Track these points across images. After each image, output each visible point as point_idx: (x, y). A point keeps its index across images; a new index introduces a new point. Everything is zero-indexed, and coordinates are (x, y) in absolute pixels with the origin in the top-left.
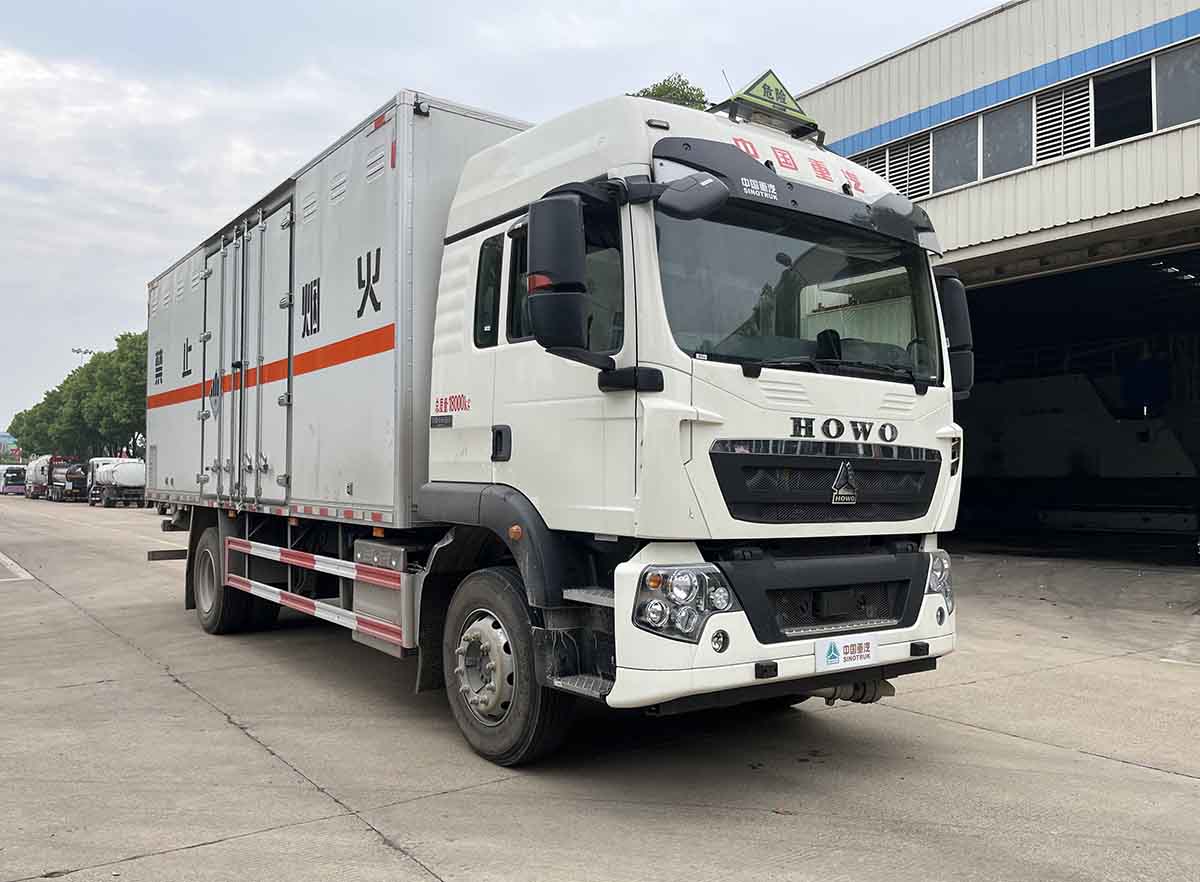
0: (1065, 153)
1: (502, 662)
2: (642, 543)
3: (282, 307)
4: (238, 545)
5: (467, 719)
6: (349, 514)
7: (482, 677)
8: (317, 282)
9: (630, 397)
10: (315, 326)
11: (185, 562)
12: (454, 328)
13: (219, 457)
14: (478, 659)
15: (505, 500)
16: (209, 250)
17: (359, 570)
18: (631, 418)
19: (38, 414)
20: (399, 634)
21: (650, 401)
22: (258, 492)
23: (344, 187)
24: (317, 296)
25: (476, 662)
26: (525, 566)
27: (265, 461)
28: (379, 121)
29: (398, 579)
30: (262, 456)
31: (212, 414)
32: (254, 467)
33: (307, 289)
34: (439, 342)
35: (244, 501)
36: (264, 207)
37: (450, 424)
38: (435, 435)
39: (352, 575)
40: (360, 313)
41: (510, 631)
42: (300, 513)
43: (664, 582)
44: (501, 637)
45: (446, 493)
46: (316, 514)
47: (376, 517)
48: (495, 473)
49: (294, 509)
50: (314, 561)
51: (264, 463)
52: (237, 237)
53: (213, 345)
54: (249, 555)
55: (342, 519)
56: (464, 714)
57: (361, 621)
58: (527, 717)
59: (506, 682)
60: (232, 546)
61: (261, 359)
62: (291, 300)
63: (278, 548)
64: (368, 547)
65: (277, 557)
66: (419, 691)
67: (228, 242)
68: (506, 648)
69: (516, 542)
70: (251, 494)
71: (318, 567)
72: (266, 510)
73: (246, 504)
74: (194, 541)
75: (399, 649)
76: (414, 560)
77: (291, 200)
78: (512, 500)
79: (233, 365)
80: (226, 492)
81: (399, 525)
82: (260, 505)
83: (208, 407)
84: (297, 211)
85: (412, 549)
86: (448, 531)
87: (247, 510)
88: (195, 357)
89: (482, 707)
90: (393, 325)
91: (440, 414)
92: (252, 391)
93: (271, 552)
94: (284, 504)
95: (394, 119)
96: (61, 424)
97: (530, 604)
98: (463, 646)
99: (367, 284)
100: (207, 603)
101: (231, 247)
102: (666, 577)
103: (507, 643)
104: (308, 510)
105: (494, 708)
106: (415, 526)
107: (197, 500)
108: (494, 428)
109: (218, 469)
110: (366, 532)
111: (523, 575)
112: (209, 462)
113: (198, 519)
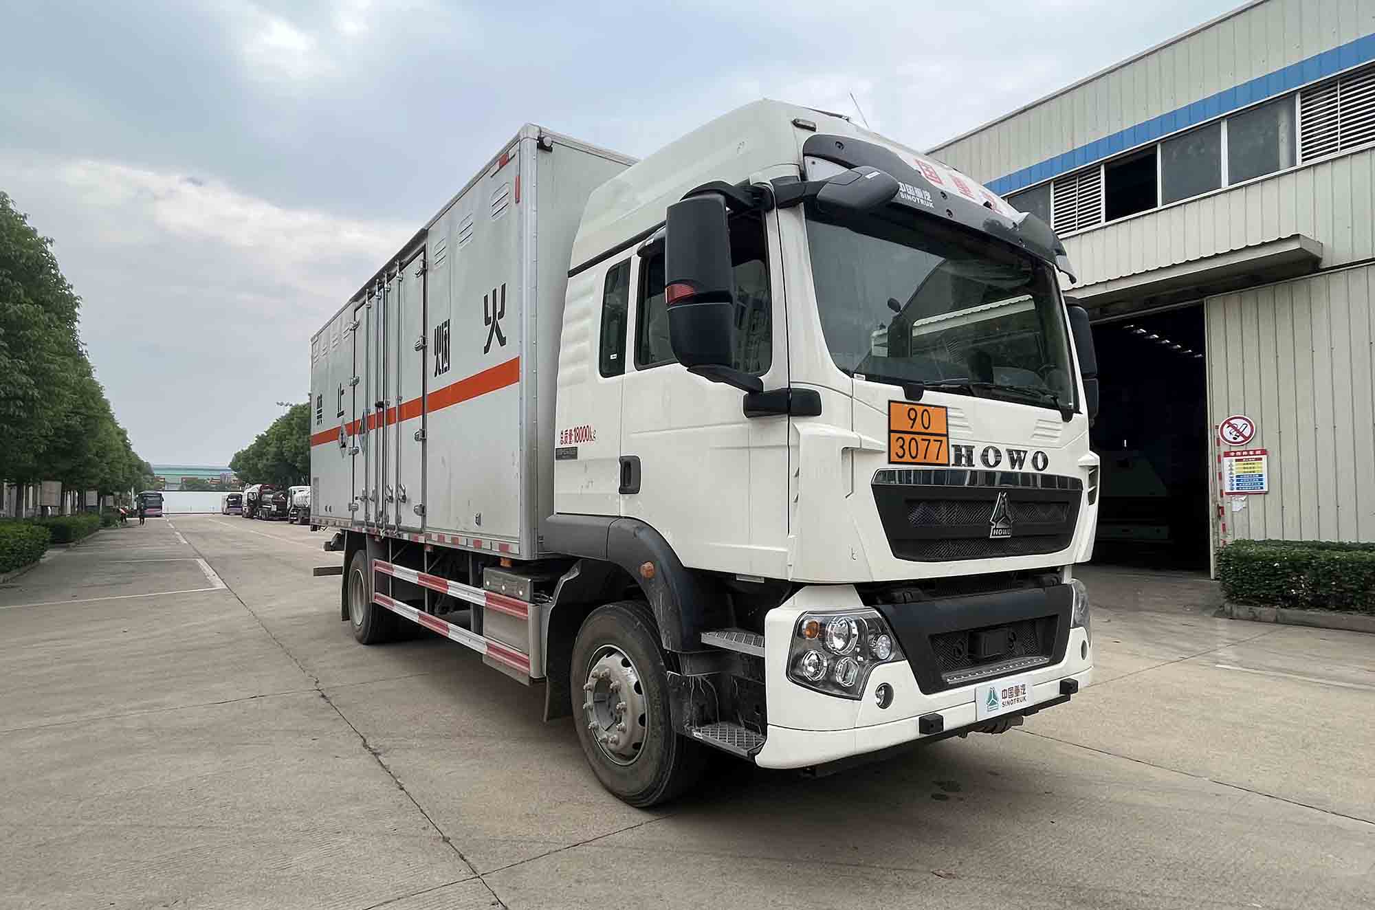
0: (1079, 228)
1: (633, 702)
2: (795, 587)
3: (417, 349)
4: (382, 566)
5: (597, 755)
6: (478, 543)
7: (612, 714)
8: (447, 324)
9: (782, 422)
10: (446, 365)
11: (341, 576)
12: (579, 358)
13: (366, 489)
14: (607, 696)
15: (635, 535)
16: (357, 304)
17: (489, 598)
18: (784, 446)
19: (251, 453)
20: (527, 664)
21: (806, 427)
22: (398, 520)
23: (470, 229)
24: (447, 337)
25: (605, 698)
26: (659, 606)
27: (404, 492)
28: (503, 160)
29: (525, 609)
30: (401, 487)
31: (360, 450)
32: (394, 496)
33: (439, 331)
34: (564, 373)
35: (387, 528)
36: (401, 259)
37: (574, 456)
38: (559, 466)
39: (482, 602)
40: (486, 350)
41: (641, 671)
42: (434, 540)
43: (820, 631)
44: (633, 677)
45: (571, 527)
46: (448, 543)
47: (504, 548)
48: (623, 506)
49: (429, 537)
50: (447, 587)
51: (403, 494)
52: (379, 290)
53: (361, 388)
54: (392, 577)
55: (471, 548)
56: (593, 749)
57: (490, 647)
58: (661, 763)
59: (637, 721)
60: (377, 567)
61: (399, 399)
62: (424, 343)
63: (416, 572)
64: (498, 576)
65: (415, 580)
66: (548, 719)
67: (372, 294)
68: (637, 686)
69: (649, 580)
70: (392, 522)
71: (451, 592)
72: (406, 537)
73: (388, 531)
74: (348, 559)
75: (528, 678)
76: (542, 589)
77: (424, 249)
78: (643, 535)
79: (376, 405)
80: (372, 520)
81: (525, 557)
82: (400, 532)
83: (358, 444)
84: (429, 258)
85: (538, 579)
86: (574, 563)
87: (389, 536)
88: (347, 399)
89: (612, 746)
90: (518, 359)
91: (564, 446)
92: (392, 428)
93: (409, 575)
94: (420, 532)
95: (517, 155)
96: (268, 460)
97: (665, 646)
98: (591, 682)
99: (493, 321)
100: (359, 617)
101: (374, 299)
102: (823, 625)
103: (637, 683)
104: (441, 538)
105: (625, 747)
106: (541, 557)
107: (350, 525)
108: (621, 459)
109: (365, 498)
110: (494, 562)
111: (657, 616)
112: (359, 494)
113: (351, 542)
